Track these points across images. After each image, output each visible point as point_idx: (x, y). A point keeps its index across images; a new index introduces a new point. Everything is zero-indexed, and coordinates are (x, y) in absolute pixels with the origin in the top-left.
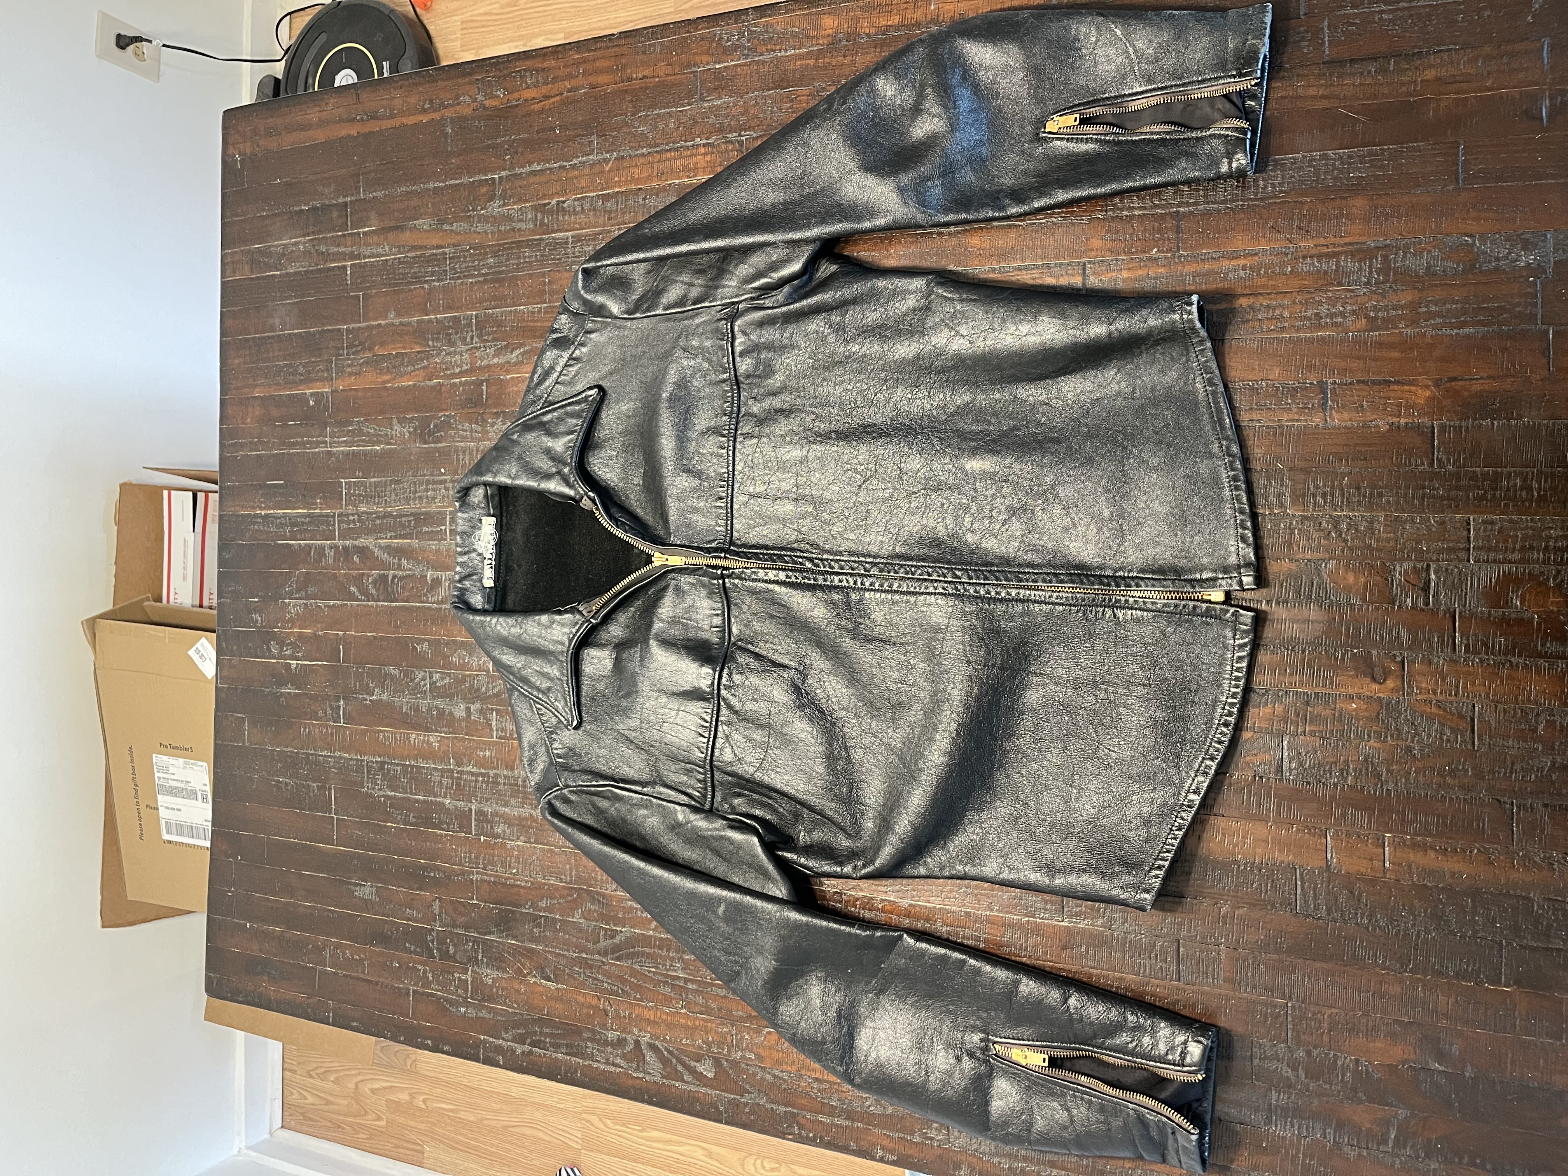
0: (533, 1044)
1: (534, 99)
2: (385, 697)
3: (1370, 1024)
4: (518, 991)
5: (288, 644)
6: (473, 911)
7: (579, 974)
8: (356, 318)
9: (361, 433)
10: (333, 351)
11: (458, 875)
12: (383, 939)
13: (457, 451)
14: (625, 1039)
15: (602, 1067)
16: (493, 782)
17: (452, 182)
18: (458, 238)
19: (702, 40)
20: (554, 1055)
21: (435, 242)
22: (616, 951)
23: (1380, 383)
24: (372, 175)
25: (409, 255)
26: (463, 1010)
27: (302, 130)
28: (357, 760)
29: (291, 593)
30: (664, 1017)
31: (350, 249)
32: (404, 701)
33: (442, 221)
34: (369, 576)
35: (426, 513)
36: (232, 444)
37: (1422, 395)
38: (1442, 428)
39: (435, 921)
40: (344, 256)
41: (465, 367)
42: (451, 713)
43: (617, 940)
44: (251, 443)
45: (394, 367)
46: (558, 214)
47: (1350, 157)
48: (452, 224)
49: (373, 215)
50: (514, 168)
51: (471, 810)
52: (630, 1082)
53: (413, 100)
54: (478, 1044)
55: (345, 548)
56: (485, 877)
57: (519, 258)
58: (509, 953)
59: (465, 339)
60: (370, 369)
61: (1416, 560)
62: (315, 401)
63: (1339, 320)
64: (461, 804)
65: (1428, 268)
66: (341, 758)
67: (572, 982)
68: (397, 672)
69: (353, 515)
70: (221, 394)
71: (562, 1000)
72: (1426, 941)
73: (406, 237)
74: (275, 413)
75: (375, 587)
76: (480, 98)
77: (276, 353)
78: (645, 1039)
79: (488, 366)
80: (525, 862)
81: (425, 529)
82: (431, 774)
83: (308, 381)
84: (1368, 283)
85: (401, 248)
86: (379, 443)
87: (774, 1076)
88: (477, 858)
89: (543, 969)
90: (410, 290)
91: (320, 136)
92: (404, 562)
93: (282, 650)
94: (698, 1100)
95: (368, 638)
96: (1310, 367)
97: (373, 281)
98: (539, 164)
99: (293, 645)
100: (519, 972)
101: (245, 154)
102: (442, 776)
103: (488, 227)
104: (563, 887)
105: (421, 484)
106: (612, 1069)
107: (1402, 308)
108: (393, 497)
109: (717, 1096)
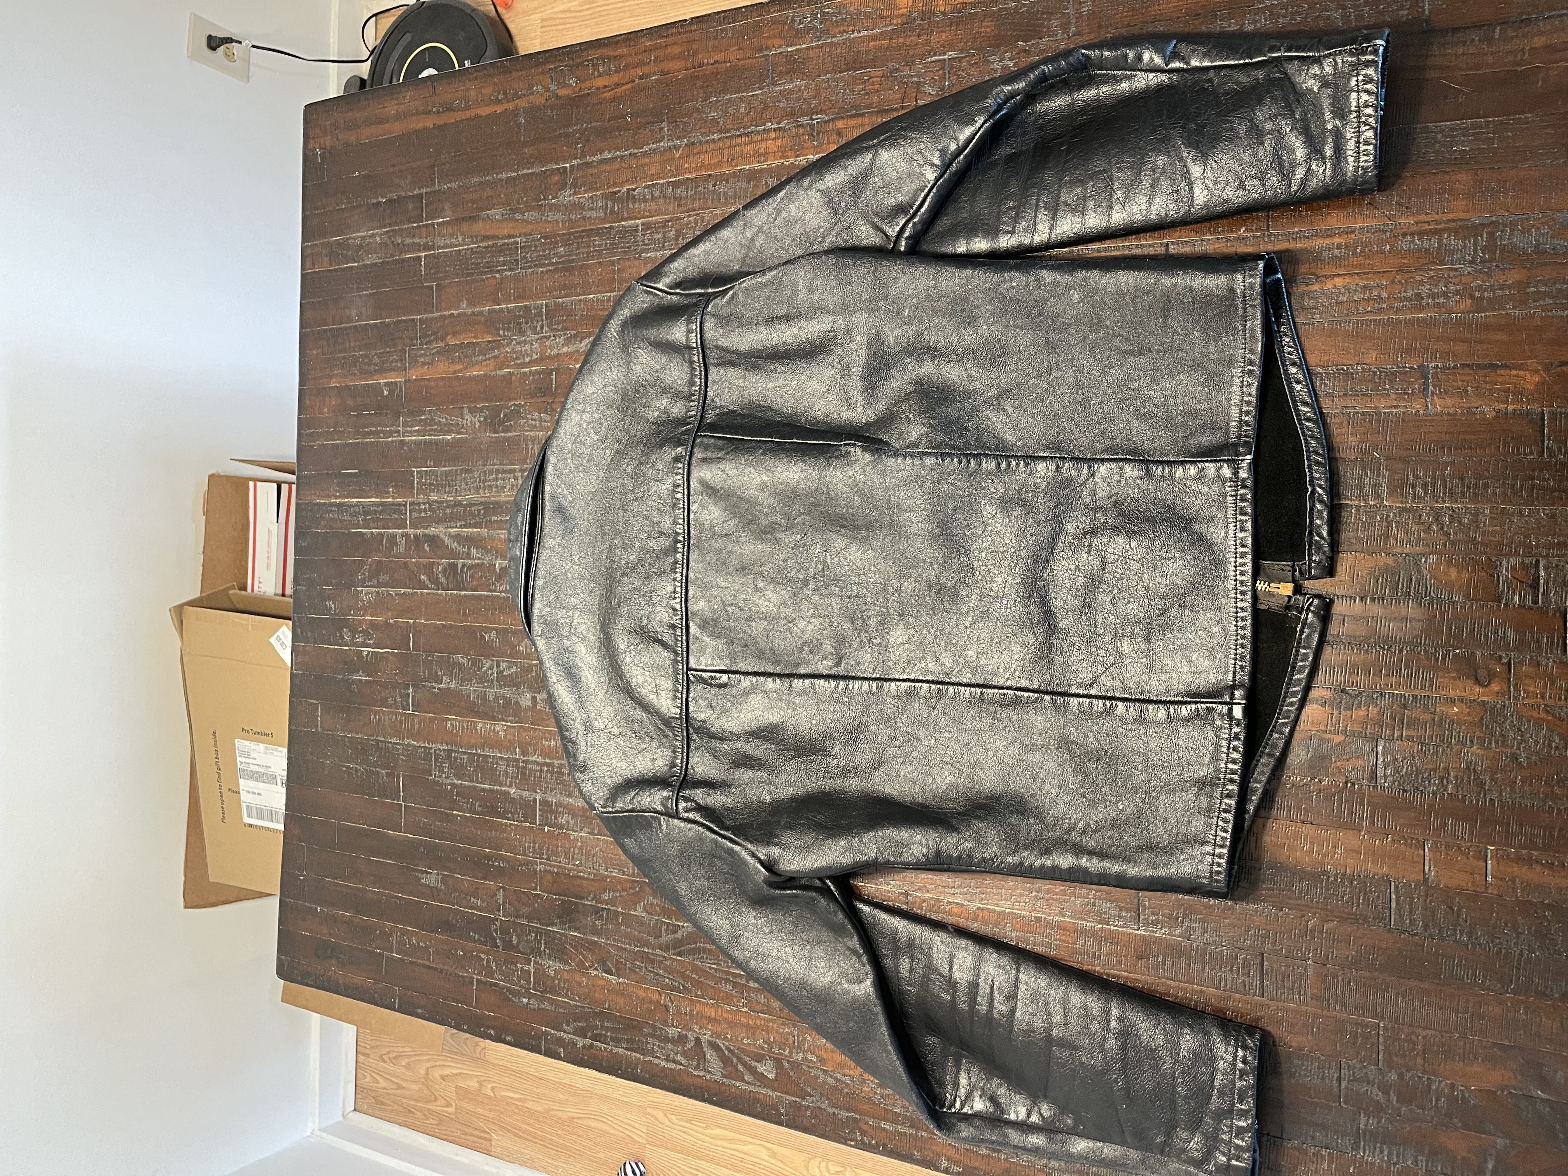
0: (594, 1038)
1: (606, 87)
2: (453, 685)
3: (1468, 1046)
4: (579, 984)
5: (360, 632)
6: (537, 902)
7: (641, 968)
8: (429, 308)
9: (432, 422)
10: (407, 341)
11: (521, 865)
12: (447, 927)
13: (526, 440)
14: (686, 1036)
15: (663, 1063)
16: (557, 772)
17: (525, 172)
18: (530, 227)
19: (774, 23)
20: (615, 1050)
21: (506, 232)
22: (677, 946)
23: (1486, 367)
24: (447, 166)
25: (481, 245)
26: (525, 1001)
27: (382, 123)
28: (425, 747)
29: (364, 580)
30: (725, 1015)
31: (424, 240)
32: (472, 689)
33: (514, 211)
34: (439, 564)
35: (496, 503)
36: (311, 434)
37: (1531, 380)
38: (1553, 416)
39: (499, 910)
40: (418, 247)
41: (535, 357)
42: (517, 702)
43: (678, 935)
44: (327, 432)
45: (466, 357)
46: (627, 202)
47: (1452, 129)
48: (523, 214)
49: (447, 206)
50: (586, 156)
51: (535, 800)
52: (690, 1080)
53: (487, 91)
54: (540, 1036)
55: (416, 536)
56: (548, 868)
57: (589, 246)
58: (571, 945)
59: (535, 328)
60: (442, 358)
61: (1523, 555)
62: (389, 391)
63: (1442, 300)
64: (526, 794)
65: (1538, 244)
66: (409, 745)
67: (633, 976)
68: (465, 661)
69: (424, 504)
70: (300, 386)
71: (623, 994)
72: (1529, 960)
73: (479, 227)
74: (350, 402)
75: (444, 576)
76: (552, 87)
77: (352, 344)
78: (706, 1037)
79: (558, 355)
80: (588, 854)
81: (494, 518)
82: (497, 763)
83: (382, 370)
84: (1473, 262)
85: (474, 238)
86: (449, 432)
87: (836, 1079)
88: (541, 848)
89: (604, 963)
90: (483, 280)
91: (397, 128)
92: (473, 551)
93: (354, 637)
94: (758, 1100)
95: (436, 626)
96: (1409, 351)
97: (446, 272)
98: (609, 152)
99: (365, 633)
100: (581, 964)
101: (326, 148)
102: (508, 765)
103: (559, 216)
104: (625, 880)
105: (491, 472)
106: (672, 1066)
107: (1509, 287)
108: (464, 486)
109: (778, 1097)
